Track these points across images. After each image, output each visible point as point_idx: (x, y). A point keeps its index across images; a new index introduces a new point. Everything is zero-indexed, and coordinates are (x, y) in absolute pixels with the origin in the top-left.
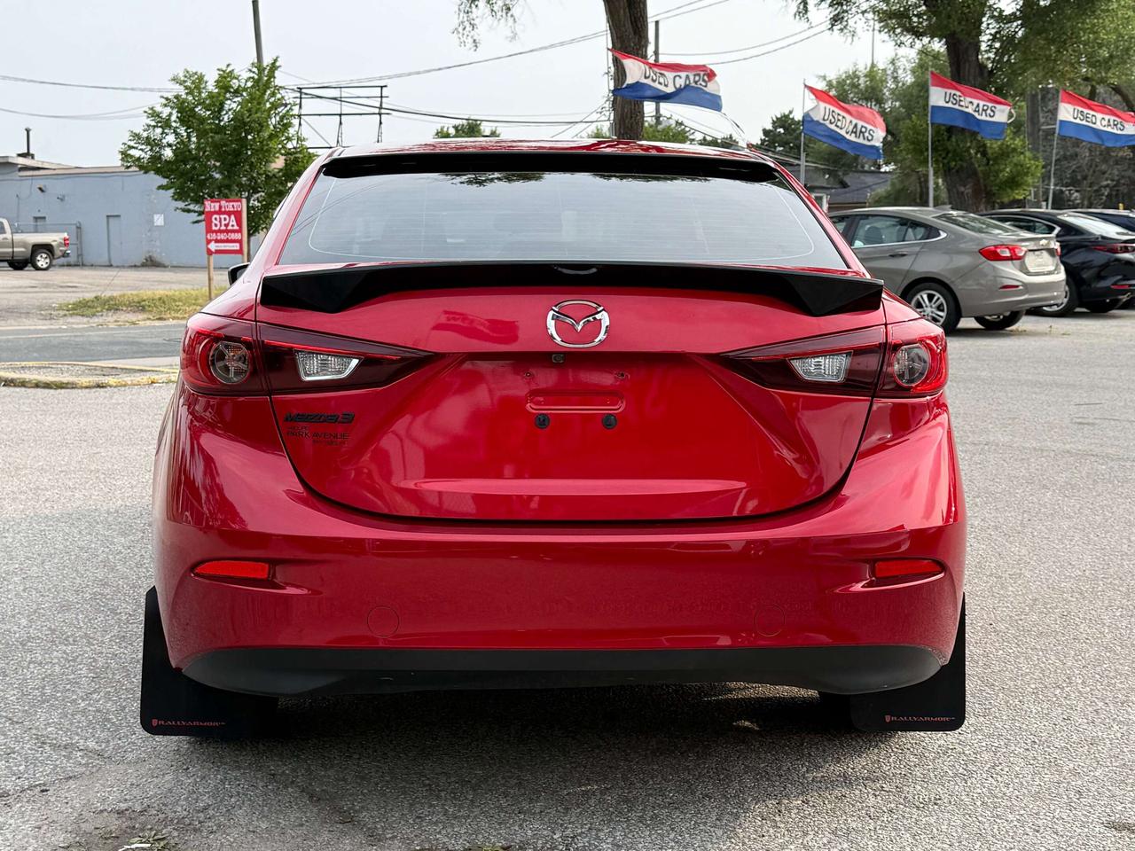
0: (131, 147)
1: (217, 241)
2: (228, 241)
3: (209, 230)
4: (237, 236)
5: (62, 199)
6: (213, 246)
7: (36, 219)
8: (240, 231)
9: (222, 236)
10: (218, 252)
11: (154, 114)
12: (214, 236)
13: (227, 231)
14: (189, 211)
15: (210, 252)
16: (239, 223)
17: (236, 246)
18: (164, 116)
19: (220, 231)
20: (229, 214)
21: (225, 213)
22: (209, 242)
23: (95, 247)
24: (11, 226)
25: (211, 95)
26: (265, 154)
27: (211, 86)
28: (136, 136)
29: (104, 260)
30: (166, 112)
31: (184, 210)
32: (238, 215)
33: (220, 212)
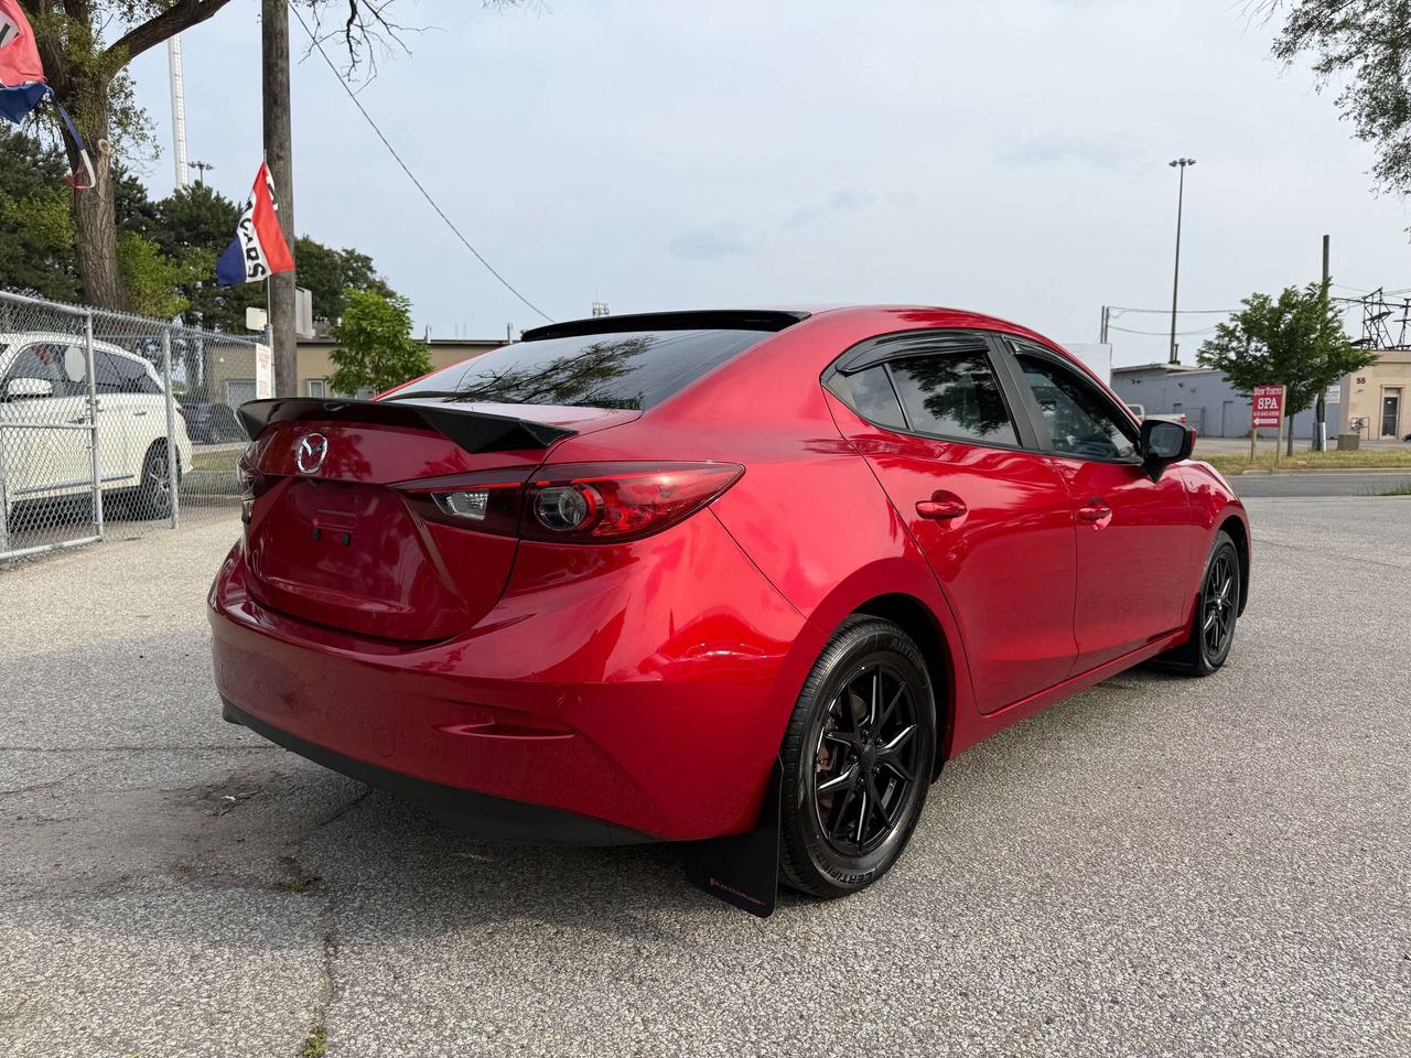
0: (1203, 352)
1: (1260, 417)
2: (1268, 417)
3: (1256, 410)
4: (1277, 413)
5: (1194, 391)
6: (1257, 421)
7: (1175, 405)
8: (1279, 409)
9: (1264, 414)
10: (1260, 425)
11: (1222, 327)
12: (1258, 414)
13: (1269, 410)
14: (1247, 396)
15: (1254, 426)
16: (1279, 403)
17: (1275, 421)
18: (1231, 328)
19: (1264, 410)
20: (1271, 397)
21: (1269, 396)
22: (1254, 418)
23: (1214, 423)
24: (1145, 409)
25: (1272, 310)
26: (1310, 351)
27: (1275, 304)
28: (1209, 344)
29: (1219, 433)
30: (1231, 326)
31: (1242, 396)
32: (1278, 398)
33: (1265, 396)
